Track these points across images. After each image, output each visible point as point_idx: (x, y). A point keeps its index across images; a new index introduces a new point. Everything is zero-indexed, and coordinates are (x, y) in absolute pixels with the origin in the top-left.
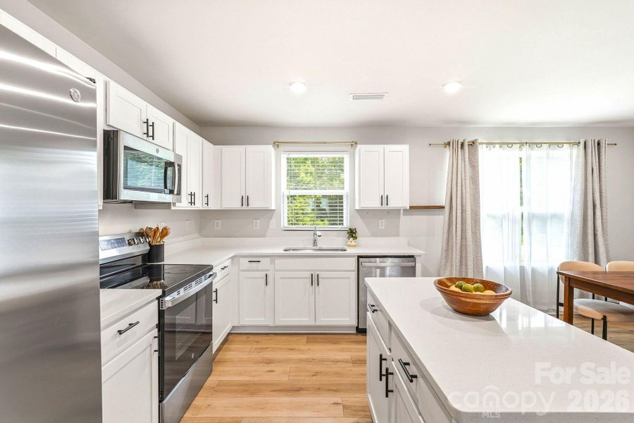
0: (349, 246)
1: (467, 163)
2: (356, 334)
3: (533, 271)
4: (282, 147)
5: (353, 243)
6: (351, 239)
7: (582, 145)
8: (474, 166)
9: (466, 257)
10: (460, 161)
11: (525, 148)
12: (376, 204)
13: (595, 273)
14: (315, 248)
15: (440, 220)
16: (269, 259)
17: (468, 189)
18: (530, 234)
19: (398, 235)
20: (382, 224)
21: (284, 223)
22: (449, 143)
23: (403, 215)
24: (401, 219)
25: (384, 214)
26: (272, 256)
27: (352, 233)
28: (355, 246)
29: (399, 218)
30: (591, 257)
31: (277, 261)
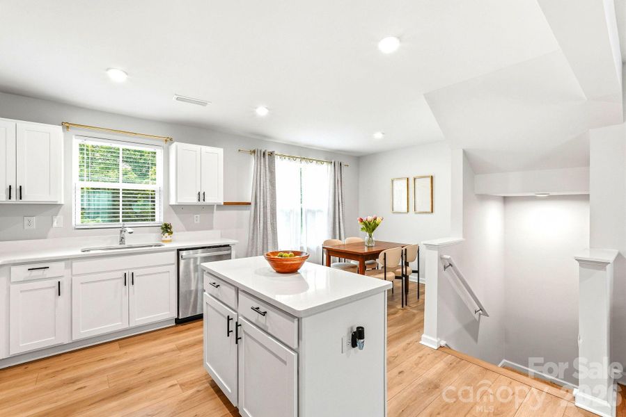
0: (163, 241)
1: (267, 169)
2: (176, 326)
3: (308, 249)
4: (72, 131)
5: (169, 238)
6: (167, 234)
7: (333, 164)
8: (272, 172)
9: (267, 243)
10: (262, 167)
11: (304, 162)
12: (194, 200)
13: (339, 246)
14: (122, 246)
15: (247, 214)
16: (62, 264)
17: (268, 190)
18: (306, 223)
19: (211, 228)
20: (197, 218)
21: (77, 220)
22: (254, 152)
23: (217, 210)
24: (214, 214)
25: (200, 209)
26: (68, 259)
27: (167, 228)
28: (170, 241)
29: (213, 213)
30: (338, 236)
31: (75, 264)
